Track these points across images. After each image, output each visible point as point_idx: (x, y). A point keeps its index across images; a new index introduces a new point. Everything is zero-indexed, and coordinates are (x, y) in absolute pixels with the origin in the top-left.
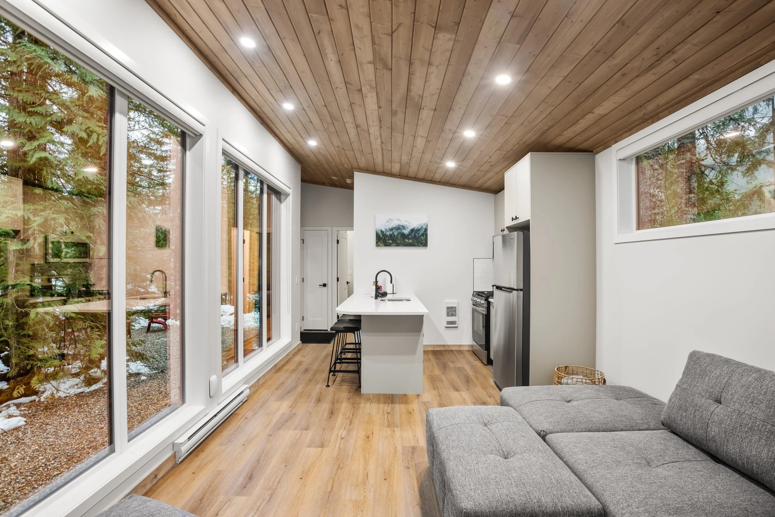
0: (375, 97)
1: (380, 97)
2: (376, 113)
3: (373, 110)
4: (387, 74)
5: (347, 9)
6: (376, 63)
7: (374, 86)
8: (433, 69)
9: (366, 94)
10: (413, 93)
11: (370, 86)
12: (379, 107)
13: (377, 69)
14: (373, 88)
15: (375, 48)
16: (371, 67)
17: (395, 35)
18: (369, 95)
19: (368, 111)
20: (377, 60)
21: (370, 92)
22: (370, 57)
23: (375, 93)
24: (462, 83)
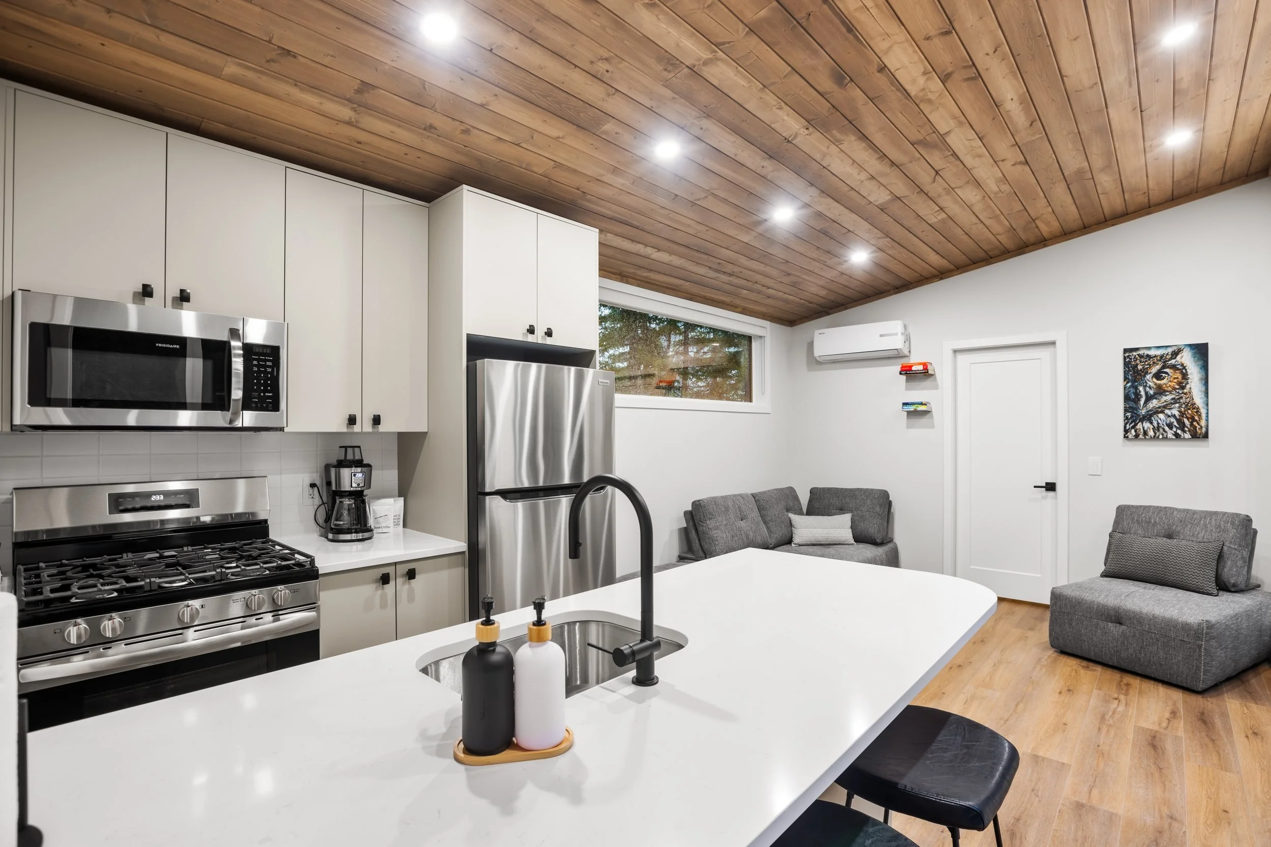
0: (907, 87)
1: (898, 93)
2: (880, 45)
3: (890, 48)
4: (915, 135)
5: (995, 162)
6: (939, 138)
7: (922, 106)
8: (863, 176)
9: (928, 79)
10: (853, 138)
11: (930, 101)
12: (883, 68)
13: (934, 132)
14: (921, 101)
15: (949, 151)
16: (943, 129)
17: (934, 173)
18: (921, 81)
19: (901, 35)
20: (939, 142)
21: (923, 90)
22: (952, 140)
23: (912, 94)
24: (814, 187)
